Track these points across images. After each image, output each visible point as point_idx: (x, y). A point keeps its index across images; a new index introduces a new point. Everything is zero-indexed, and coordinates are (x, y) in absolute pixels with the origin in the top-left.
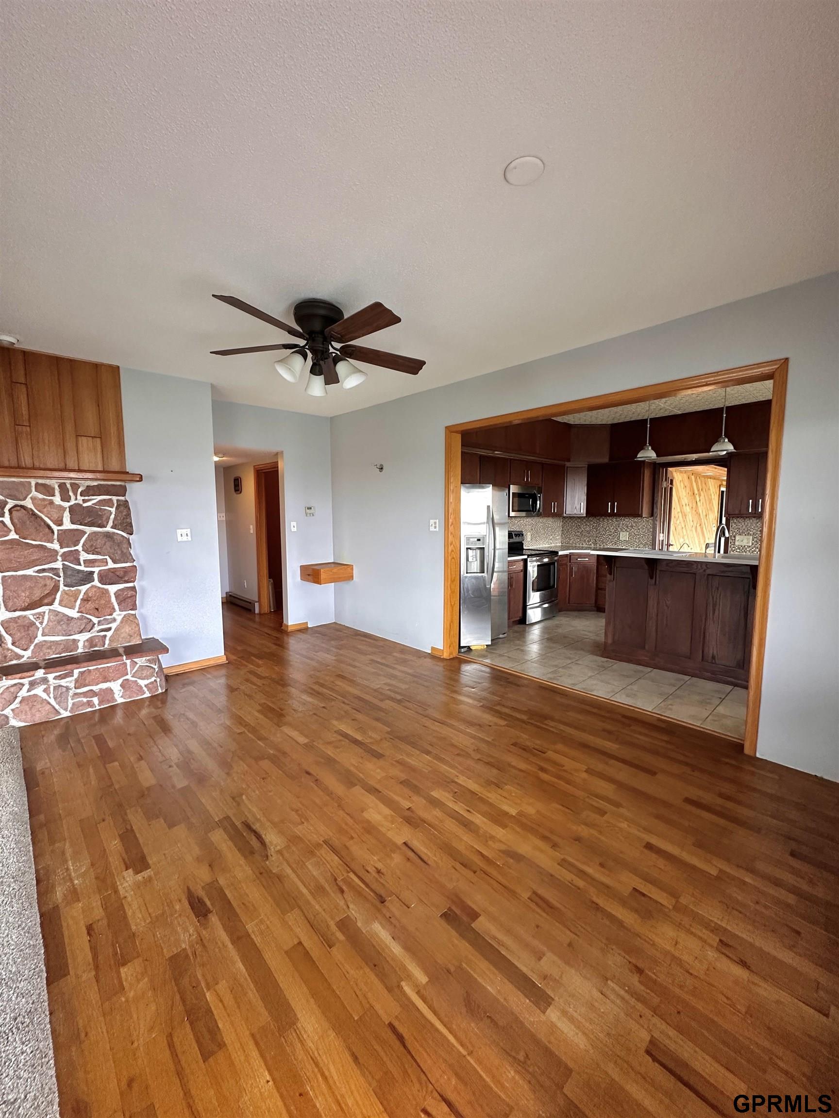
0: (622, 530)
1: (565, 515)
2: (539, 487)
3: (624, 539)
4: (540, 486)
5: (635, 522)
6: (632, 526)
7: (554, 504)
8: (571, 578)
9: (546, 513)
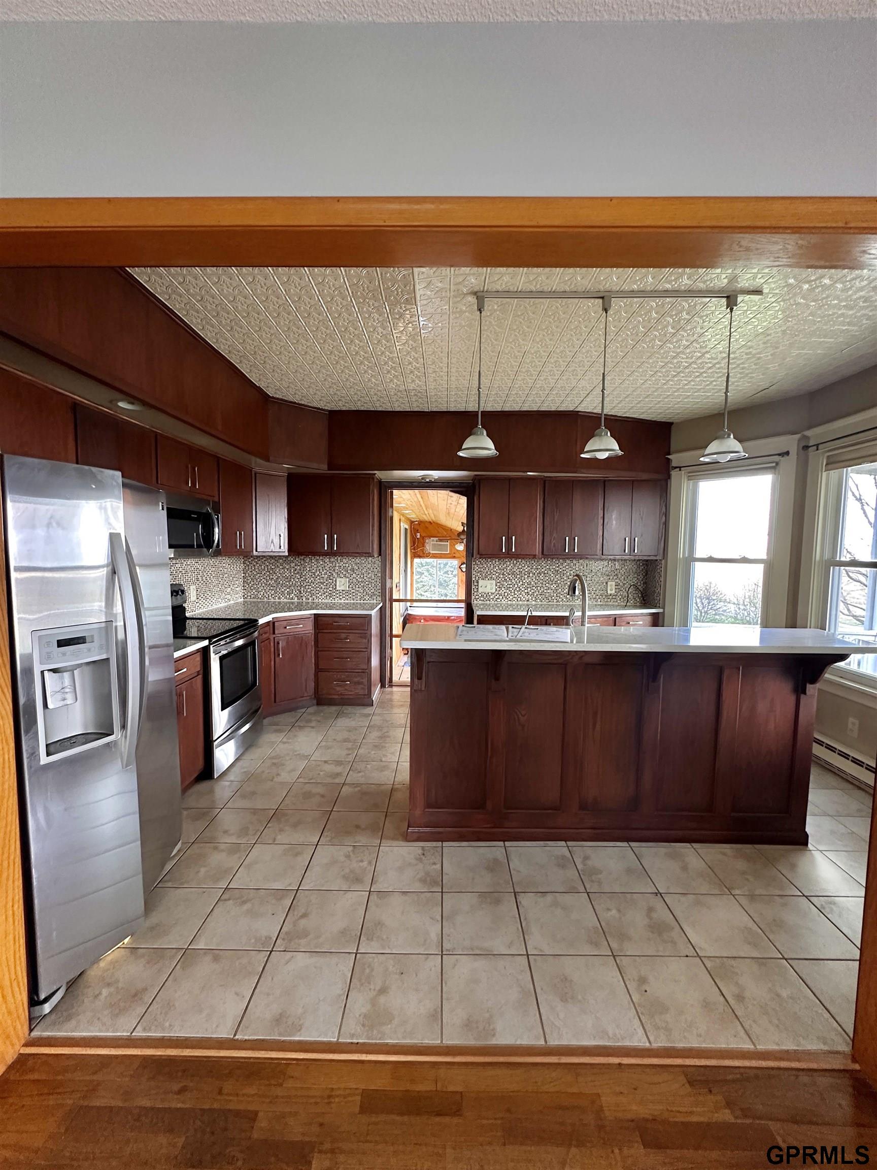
0: (338, 575)
1: (255, 553)
2: (214, 502)
3: (342, 588)
4: (216, 499)
5: (356, 564)
6: (353, 570)
7: (240, 534)
8: (277, 659)
9: (228, 550)
